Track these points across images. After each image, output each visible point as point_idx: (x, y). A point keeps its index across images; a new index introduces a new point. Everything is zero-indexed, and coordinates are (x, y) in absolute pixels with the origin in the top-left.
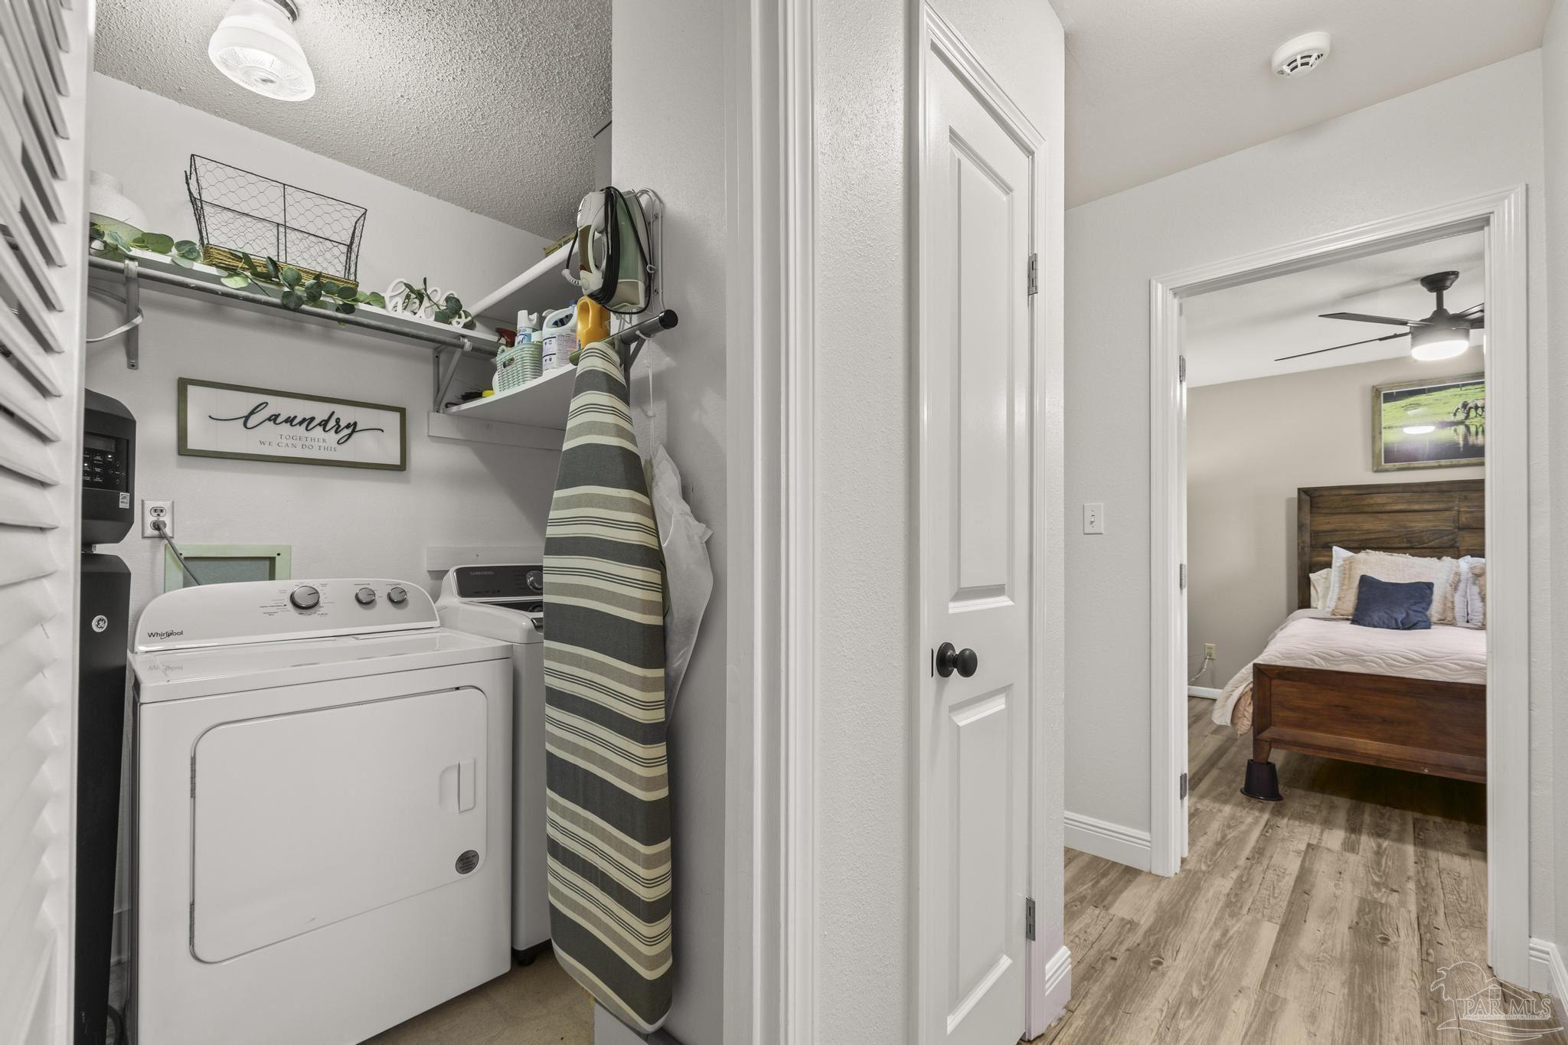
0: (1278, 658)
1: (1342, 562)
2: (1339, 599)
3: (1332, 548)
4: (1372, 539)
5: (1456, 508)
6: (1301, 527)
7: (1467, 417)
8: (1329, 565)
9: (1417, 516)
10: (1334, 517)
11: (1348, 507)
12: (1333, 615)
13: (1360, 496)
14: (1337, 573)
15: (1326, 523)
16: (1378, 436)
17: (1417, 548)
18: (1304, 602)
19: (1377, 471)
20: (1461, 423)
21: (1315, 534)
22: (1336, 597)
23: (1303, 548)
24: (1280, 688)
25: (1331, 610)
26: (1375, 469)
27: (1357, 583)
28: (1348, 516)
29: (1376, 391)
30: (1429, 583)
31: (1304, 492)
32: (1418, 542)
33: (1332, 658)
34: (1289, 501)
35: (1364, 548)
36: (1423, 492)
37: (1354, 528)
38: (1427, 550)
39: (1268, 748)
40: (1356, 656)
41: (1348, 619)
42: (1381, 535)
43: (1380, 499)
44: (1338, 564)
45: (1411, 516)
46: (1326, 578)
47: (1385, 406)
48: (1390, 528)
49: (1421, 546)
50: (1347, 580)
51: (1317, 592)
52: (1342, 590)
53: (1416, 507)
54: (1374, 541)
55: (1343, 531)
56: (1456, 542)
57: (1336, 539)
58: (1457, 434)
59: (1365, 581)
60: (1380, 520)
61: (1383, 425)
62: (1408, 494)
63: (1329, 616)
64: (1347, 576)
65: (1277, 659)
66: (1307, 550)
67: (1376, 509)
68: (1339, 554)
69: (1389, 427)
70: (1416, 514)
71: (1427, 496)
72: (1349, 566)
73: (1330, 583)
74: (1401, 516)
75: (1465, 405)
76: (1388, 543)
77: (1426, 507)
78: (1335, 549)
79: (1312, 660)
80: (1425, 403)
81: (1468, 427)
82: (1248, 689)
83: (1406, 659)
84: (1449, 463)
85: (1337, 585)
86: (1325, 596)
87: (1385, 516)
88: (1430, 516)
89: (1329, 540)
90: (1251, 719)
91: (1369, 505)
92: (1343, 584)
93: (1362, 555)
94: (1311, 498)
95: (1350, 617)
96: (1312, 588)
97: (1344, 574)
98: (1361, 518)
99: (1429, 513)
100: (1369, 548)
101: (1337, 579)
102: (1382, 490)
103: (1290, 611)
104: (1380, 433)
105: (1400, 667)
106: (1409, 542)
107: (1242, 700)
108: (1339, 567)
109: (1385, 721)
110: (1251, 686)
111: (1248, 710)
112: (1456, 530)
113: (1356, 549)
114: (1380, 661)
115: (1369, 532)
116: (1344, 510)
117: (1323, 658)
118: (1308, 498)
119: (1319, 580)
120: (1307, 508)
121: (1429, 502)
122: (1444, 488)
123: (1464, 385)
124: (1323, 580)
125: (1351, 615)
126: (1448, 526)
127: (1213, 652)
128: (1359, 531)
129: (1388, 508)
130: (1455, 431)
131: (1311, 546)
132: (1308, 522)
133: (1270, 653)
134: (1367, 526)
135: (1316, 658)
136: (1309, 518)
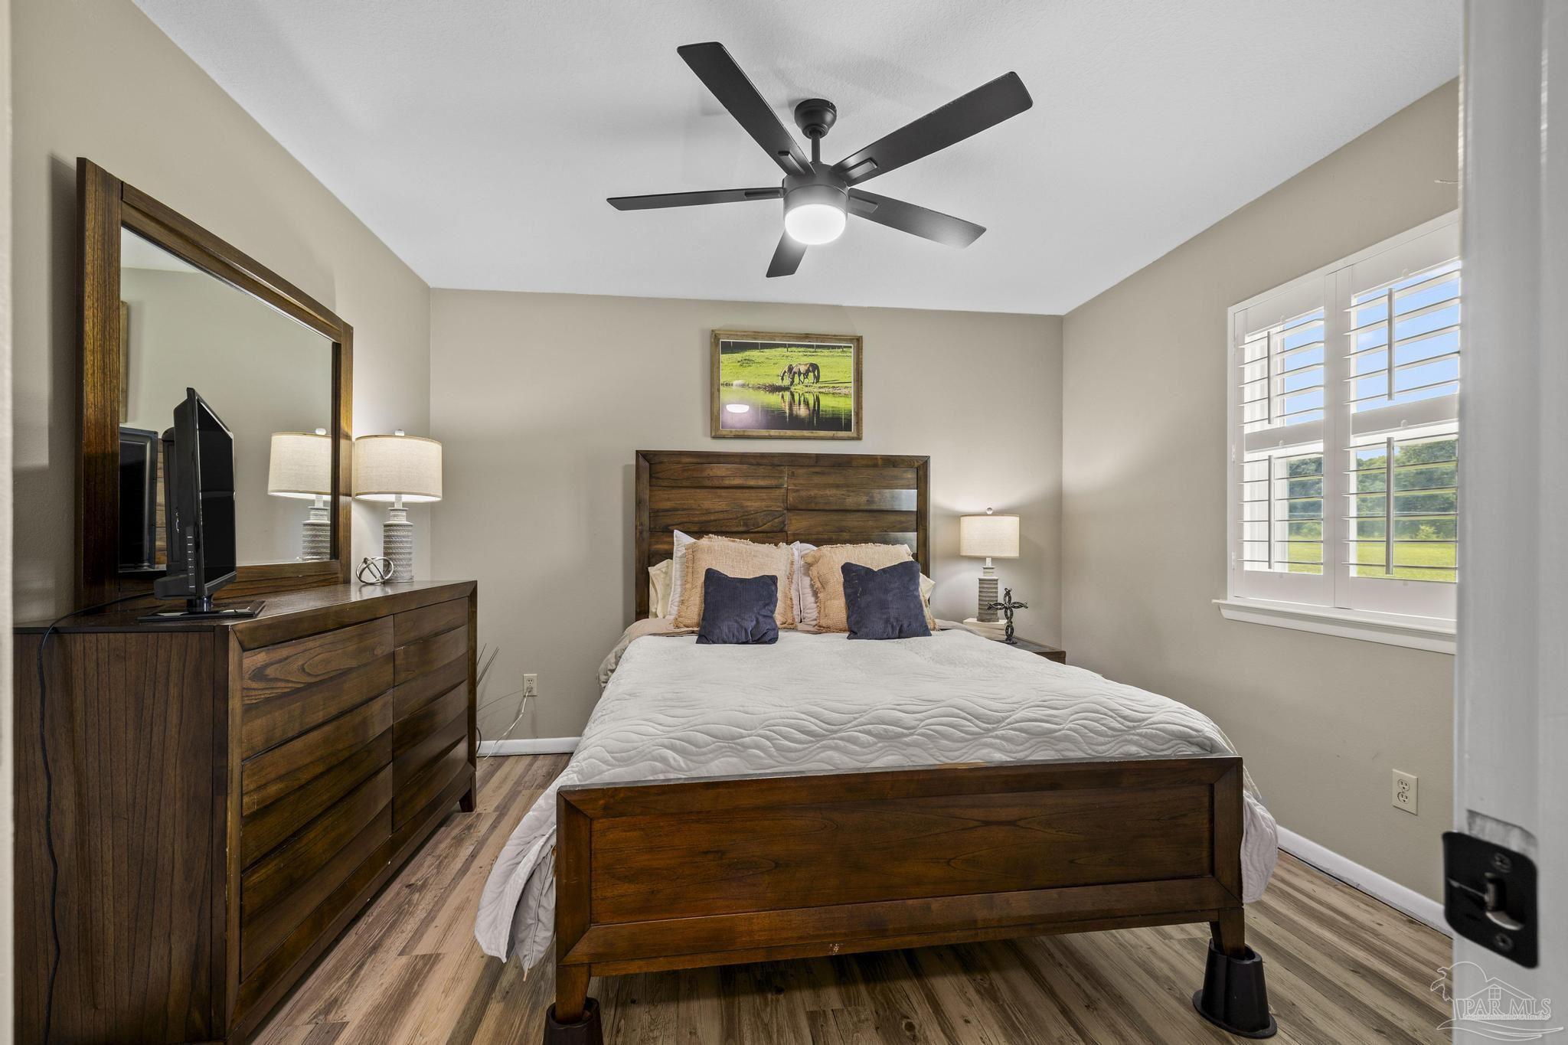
0: (605, 762)
1: (685, 551)
2: (682, 602)
3: (673, 532)
4: (711, 521)
5: (786, 486)
6: (639, 503)
7: (792, 383)
8: (669, 555)
9: (753, 493)
10: (674, 491)
11: (688, 478)
12: (678, 627)
13: (700, 466)
14: (678, 566)
15: (668, 499)
16: (716, 393)
17: (752, 532)
18: (642, 610)
19: (715, 437)
20: (786, 389)
21: (655, 514)
22: (678, 600)
23: (641, 533)
24: (609, 835)
25: (673, 617)
26: (713, 434)
27: (703, 579)
28: (689, 491)
29: (715, 336)
30: (773, 576)
31: (643, 456)
32: (754, 525)
33: (694, 749)
34: (626, 468)
35: (707, 533)
36: (759, 464)
37: (694, 506)
38: (761, 535)
39: (585, 979)
40: (733, 738)
41: (693, 632)
42: (721, 516)
43: (719, 470)
44: (680, 554)
45: (747, 493)
46: (666, 573)
47: (724, 357)
48: (728, 508)
49: (756, 530)
50: (690, 575)
51: (656, 591)
52: (685, 589)
53: (752, 483)
54: (714, 523)
55: (684, 510)
56: (785, 525)
57: (676, 521)
58: (784, 402)
59: (713, 580)
60: (720, 497)
61: (721, 381)
62: (745, 466)
63: (671, 629)
64: (690, 570)
65: (604, 767)
66: (646, 535)
67: (716, 483)
68: (681, 540)
69: (726, 385)
70: (751, 491)
71: (761, 470)
72: (693, 553)
73: (671, 579)
74: (738, 493)
75: (790, 369)
76: (727, 526)
77: (762, 483)
78: (677, 533)
79: (663, 760)
80: (757, 360)
81: (792, 395)
82: (548, 848)
83: (803, 732)
84: (777, 434)
85: (679, 583)
86: (666, 596)
87: (723, 492)
88: (763, 494)
89: (669, 521)
90: (551, 925)
91: (709, 478)
92: (686, 582)
93: (705, 541)
94: (650, 464)
95: (696, 629)
96: (651, 585)
97: (688, 567)
98: (701, 493)
99: (763, 490)
100: (712, 533)
101: (678, 573)
102: (721, 460)
103: (627, 624)
104: (719, 390)
105: (796, 750)
106: (746, 525)
107: (536, 880)
108: (681, 557)
109: (777, 865)
110: (554, 841)
111: (546, 903)
112: (785, 512)
113: (698, 533)
114: (768, 743)
115: (708, 512)
116: (685, 483)
117: (681, 752)
118: (647, 464)
119: (659, 575)
120: (646, 476)
121: (764, 477)
122: (776, 461)
123: (790, 346)
124: (663, 576)
125: (698, 625)
126: (778, 506)
127: (534, 685)
128: (698, 510)
129: (727, 482)
130: (783, 397)
131: (651, 530)
132: (647, 497)
133: (592, 750)
134: (707, 505)
135: (669, 754)
136: (648, 492)
